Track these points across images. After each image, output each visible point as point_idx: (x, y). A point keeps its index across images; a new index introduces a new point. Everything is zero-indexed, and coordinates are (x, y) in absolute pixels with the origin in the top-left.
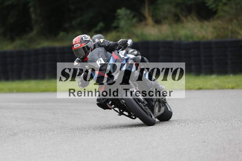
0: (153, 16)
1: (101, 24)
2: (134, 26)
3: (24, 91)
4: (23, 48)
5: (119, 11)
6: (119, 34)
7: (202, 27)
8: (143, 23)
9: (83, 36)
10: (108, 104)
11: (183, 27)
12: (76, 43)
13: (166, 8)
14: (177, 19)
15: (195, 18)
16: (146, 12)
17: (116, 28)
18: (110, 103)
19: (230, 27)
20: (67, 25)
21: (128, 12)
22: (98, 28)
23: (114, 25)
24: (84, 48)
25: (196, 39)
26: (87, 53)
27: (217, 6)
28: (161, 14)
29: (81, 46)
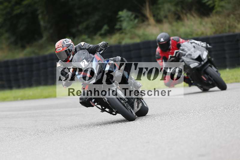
0: (154, 16)
1: (106, 27)
2: (135, 27)
3: (29, 98)
4: (33, 56)
5: (120, 13)
6: (122, 35)
7: (201, 23)
8: (146, 23)
9: (65, 40)
10: (91, 102)
11: (183, 25)
12: (59, 47)
13: (167, 7)
14: (179, 18)
15: (195, 15)
16: (148, 13)
17: (120, 30)
18: (93, 100)
19: (228, 22)
21: (130, 13)
22: (103, 31)
23: (117, 27)
24: (66, 51)
26: (69, 56)
27: (214, 2)
28: (162, 13)
29: (63, 49)
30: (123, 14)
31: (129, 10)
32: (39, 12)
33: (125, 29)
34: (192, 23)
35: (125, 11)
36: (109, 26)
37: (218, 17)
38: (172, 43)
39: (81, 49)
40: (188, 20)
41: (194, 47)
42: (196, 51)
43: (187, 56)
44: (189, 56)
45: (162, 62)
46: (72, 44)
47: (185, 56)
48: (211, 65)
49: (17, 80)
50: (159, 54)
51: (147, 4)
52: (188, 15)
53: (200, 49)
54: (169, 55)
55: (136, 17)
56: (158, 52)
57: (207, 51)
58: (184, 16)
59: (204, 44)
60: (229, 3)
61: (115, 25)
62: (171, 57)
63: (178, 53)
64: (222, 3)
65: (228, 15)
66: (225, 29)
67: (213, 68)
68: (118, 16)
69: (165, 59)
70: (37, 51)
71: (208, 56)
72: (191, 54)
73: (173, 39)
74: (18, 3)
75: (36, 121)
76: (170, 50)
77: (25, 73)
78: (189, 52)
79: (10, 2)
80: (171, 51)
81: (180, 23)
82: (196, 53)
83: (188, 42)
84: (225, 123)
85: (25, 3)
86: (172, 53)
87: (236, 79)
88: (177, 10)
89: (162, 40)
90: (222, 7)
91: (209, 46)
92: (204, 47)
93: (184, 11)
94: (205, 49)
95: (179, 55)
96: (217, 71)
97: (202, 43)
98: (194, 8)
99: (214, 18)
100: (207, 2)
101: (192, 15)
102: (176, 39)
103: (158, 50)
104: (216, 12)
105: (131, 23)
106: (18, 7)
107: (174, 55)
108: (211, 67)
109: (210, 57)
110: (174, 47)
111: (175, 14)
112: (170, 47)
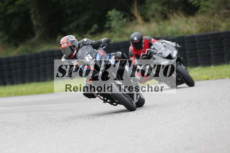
0: (142, 15)
1: (95, 26)
2: (124, 26)
4: (26, 53)
5: (110, 13)
6: (112, 34)
7: (187, 22)
8: (134, 22)
9: (69, 37)
11: (170, 24)
12: (63, 43)
13: (154, 7)
14: (165, 17)
15: (181, 14)
16: (136, 12)
17: (109, 28)
19: (212, 21)
20: (65, 29)
21: (119, 13)
22: (93, 30)
23: (107, 26)
24: (70, 47)
25: (181, 34)
26: (73, 51)
27: (199, 2)
28: (150, 13)
29: (68, 45)
30: (113, 13)
31: (118, 9)
32: (31, 12)
33: (114, 28)
34: (178, 22)
35: (114, 10)
36: (98, 25)
37: (203, 17)
38: (144, 42)
39: (84, 45)
40: (174, 19)
41: (165, 46)
42: (167, 50)
43: (158, 54)
44: (160, 55)
45: (135, 59)
46: (76, 40)
47: (156, 55)
48: (180, 63)
49: (10, 77)
50: (132, 52)
51: (135, 4)
52: (175, 14)
53: (170, 49)
54: (141, 53)
55: (125, 16)
56: (131, 50)
57: (177, 51)
58: (171, 15)
59: (174, 44)
60: (214, 3)
61: (105, 24)
62: (143, 55)
63: (149, 52)
64: (207, 3)
65: (213, 15)
66: (210, 28)
67: (182, 66)
68: (107, 16)
69: (138, 57)
70: (29, 49)
71: (177, 55)
72: (162, 52)
73: (145, 39)
74: (11, 3)
75: (29, 116)
76: (142, 48)
77: (19, 70)
78: (160, 51)
79: (3, 2)
80: (143, 50)
81: (167, 22)
82: (167, 52)
83: (160, 42)
84: (210, 117)
85: (18, 3)
86: (144, 52)
87: (221, 75)
88: (164, 10)
89: (135, 39)
90: (207, 6)
91: (178, 46)
92: (174, 47)
93: (171, 11)
94: (175, 48)
95: (151, 53)
96: (186, 69)
97: (172, 43)
98: (180, 7)
99: (200, 17)
100: (193, 2)
101: (178, 14)
102: (148, 38)
103: (131, 48)
104: (201, 12)
105: (120, 22)
106: (11, 7)
107: (146, 53)
108: (181, 65)
109: (179, 56)
110: (146, 46)
111: (162, 13)
112: (142, 46)
